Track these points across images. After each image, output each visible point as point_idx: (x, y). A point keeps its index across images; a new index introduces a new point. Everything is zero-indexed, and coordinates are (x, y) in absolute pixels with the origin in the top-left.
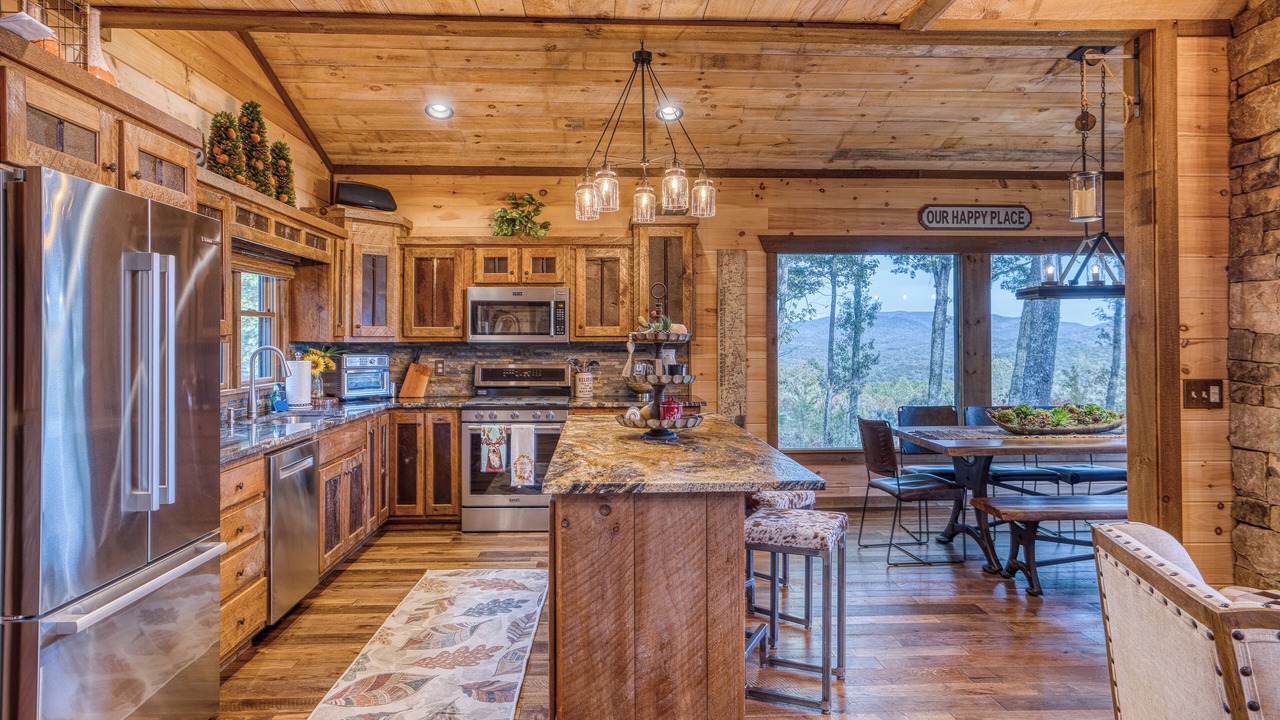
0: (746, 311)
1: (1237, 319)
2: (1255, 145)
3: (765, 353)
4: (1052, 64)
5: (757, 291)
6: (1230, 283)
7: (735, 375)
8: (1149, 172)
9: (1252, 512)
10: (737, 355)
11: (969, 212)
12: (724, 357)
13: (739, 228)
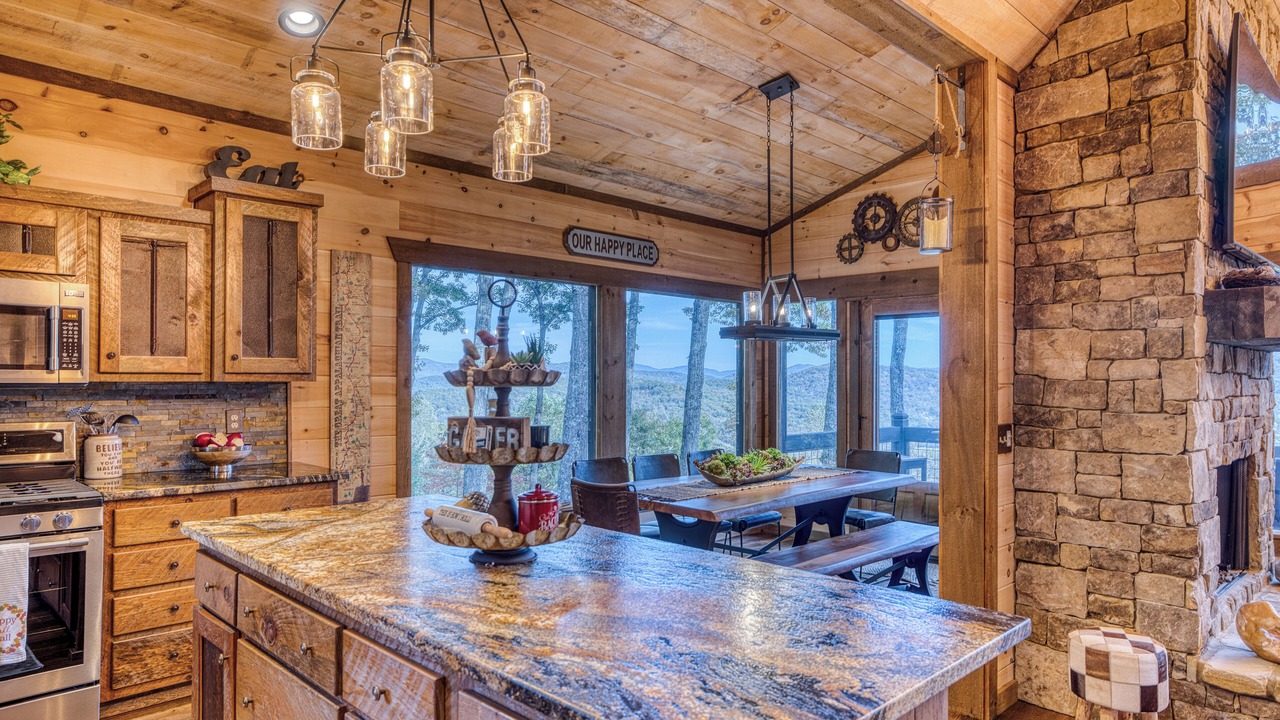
0: (370, 339)
1: (1024, 365)
2: (1046, 197)
3: (395, 398)
4: (742, 91)
5: (385, 312)
6: (1015, 330)
7: (356, 429)
8: (979, 210)
9: (1039, 552)
10: (359, 402)
11: (610, 241)
12: (340, 404)
13: (361, 222)
